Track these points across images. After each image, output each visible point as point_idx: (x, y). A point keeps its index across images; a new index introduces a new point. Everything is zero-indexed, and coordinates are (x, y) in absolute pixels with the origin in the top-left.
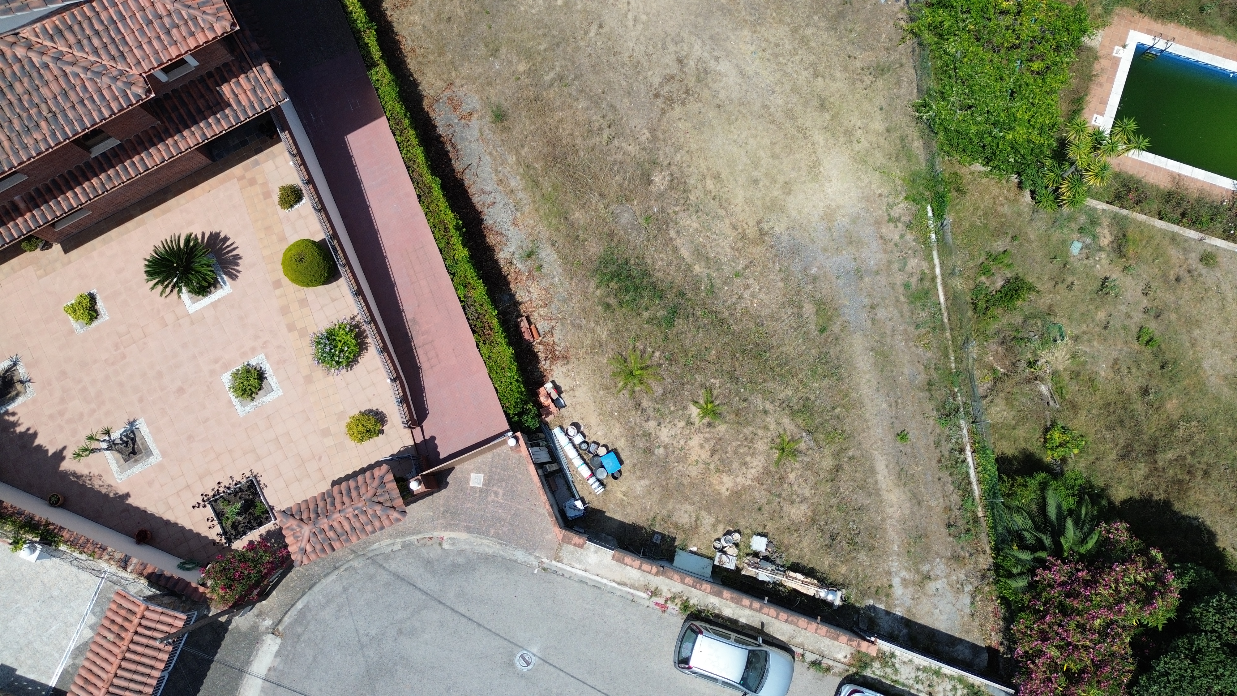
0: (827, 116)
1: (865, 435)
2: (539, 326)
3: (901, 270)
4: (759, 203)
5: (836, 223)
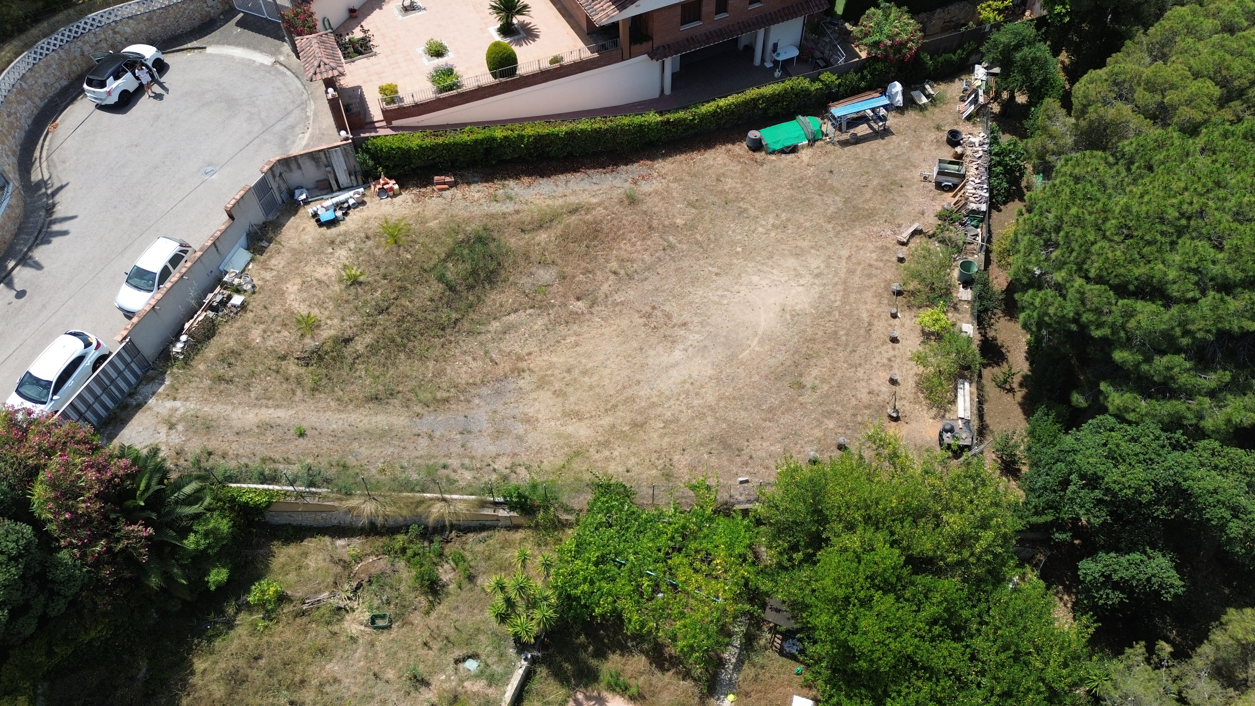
0: (626, 428)
1: (312, 408)
2: (447, 192)
3: (462, 465)
4: (549, 372)
5: (520, 424)
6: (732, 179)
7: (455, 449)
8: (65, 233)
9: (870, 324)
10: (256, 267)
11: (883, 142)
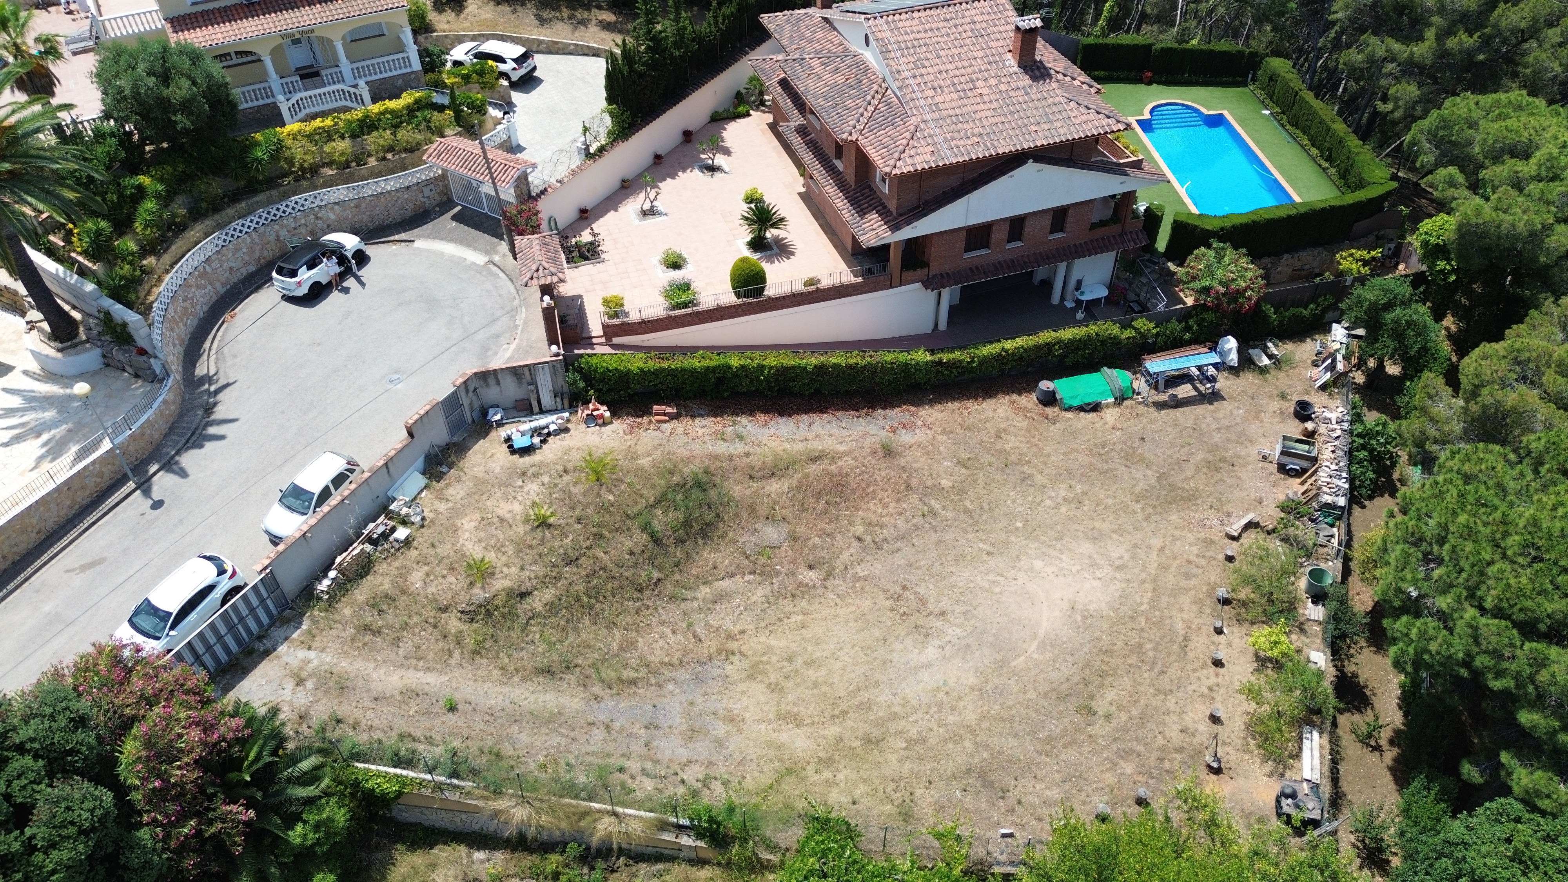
0: (857, 744)
1: (470, 675)
2: (667, 425)
3: (643, 770)
4: (765, 659)
5: (721, 723)
6: (1016, 436)
7: (637, 748)
8: (222, 437)
9: (1186, 639)
10: (429, 496)
11: (1211, 407)
